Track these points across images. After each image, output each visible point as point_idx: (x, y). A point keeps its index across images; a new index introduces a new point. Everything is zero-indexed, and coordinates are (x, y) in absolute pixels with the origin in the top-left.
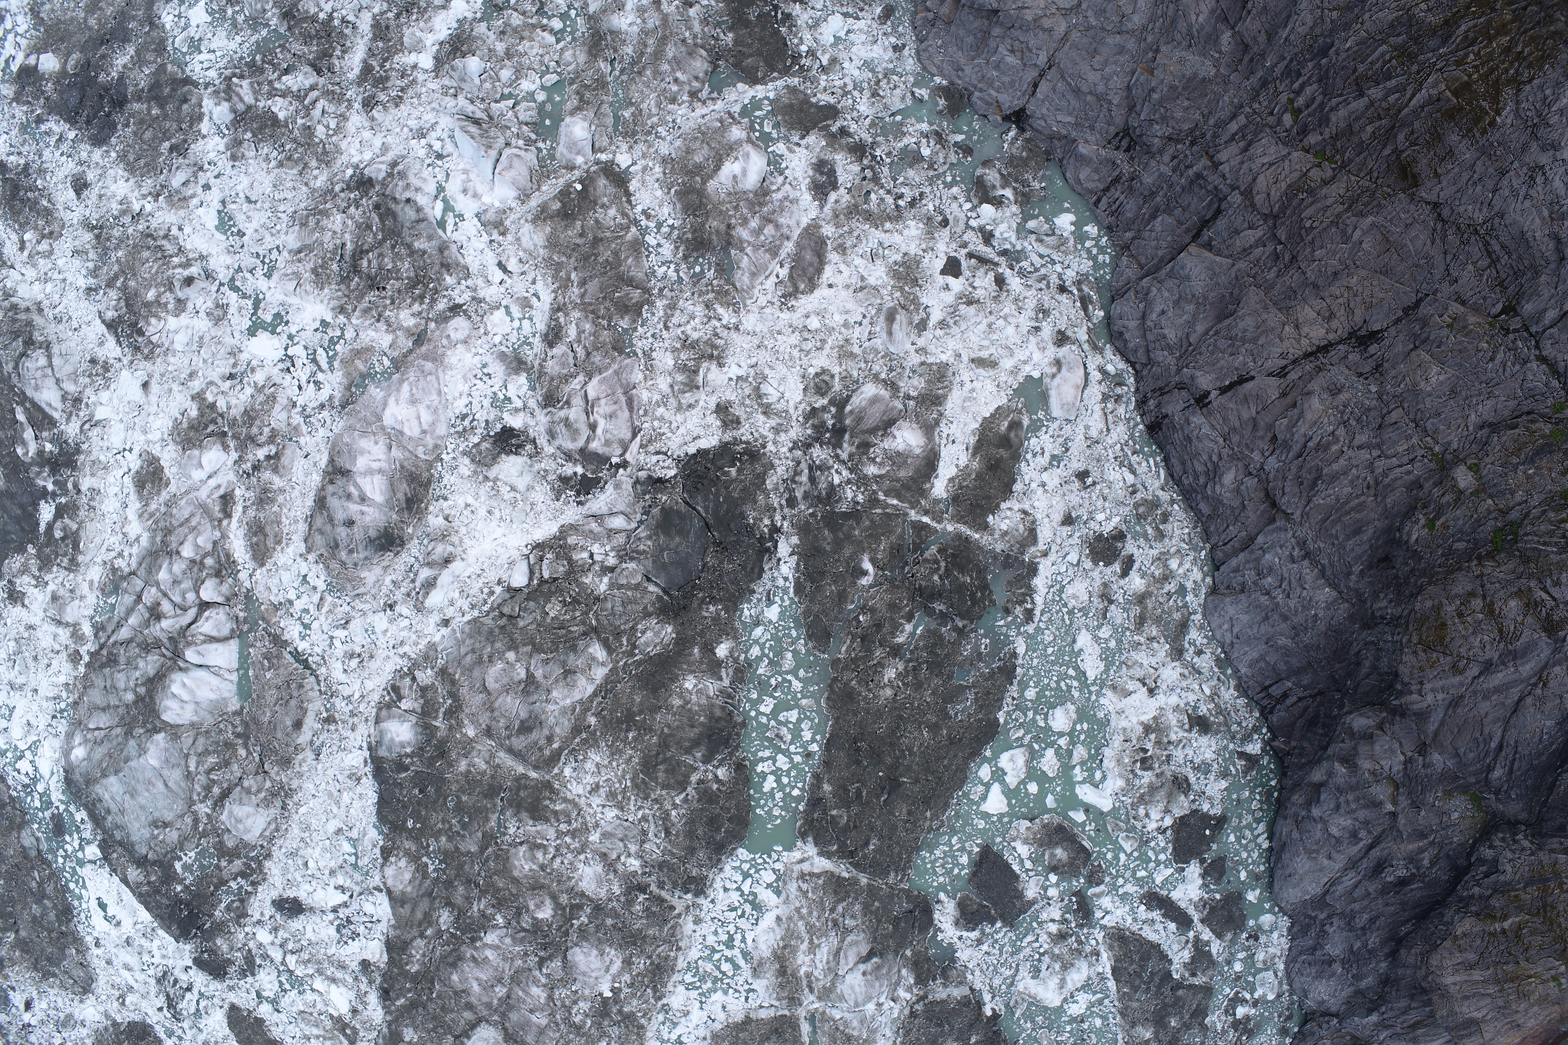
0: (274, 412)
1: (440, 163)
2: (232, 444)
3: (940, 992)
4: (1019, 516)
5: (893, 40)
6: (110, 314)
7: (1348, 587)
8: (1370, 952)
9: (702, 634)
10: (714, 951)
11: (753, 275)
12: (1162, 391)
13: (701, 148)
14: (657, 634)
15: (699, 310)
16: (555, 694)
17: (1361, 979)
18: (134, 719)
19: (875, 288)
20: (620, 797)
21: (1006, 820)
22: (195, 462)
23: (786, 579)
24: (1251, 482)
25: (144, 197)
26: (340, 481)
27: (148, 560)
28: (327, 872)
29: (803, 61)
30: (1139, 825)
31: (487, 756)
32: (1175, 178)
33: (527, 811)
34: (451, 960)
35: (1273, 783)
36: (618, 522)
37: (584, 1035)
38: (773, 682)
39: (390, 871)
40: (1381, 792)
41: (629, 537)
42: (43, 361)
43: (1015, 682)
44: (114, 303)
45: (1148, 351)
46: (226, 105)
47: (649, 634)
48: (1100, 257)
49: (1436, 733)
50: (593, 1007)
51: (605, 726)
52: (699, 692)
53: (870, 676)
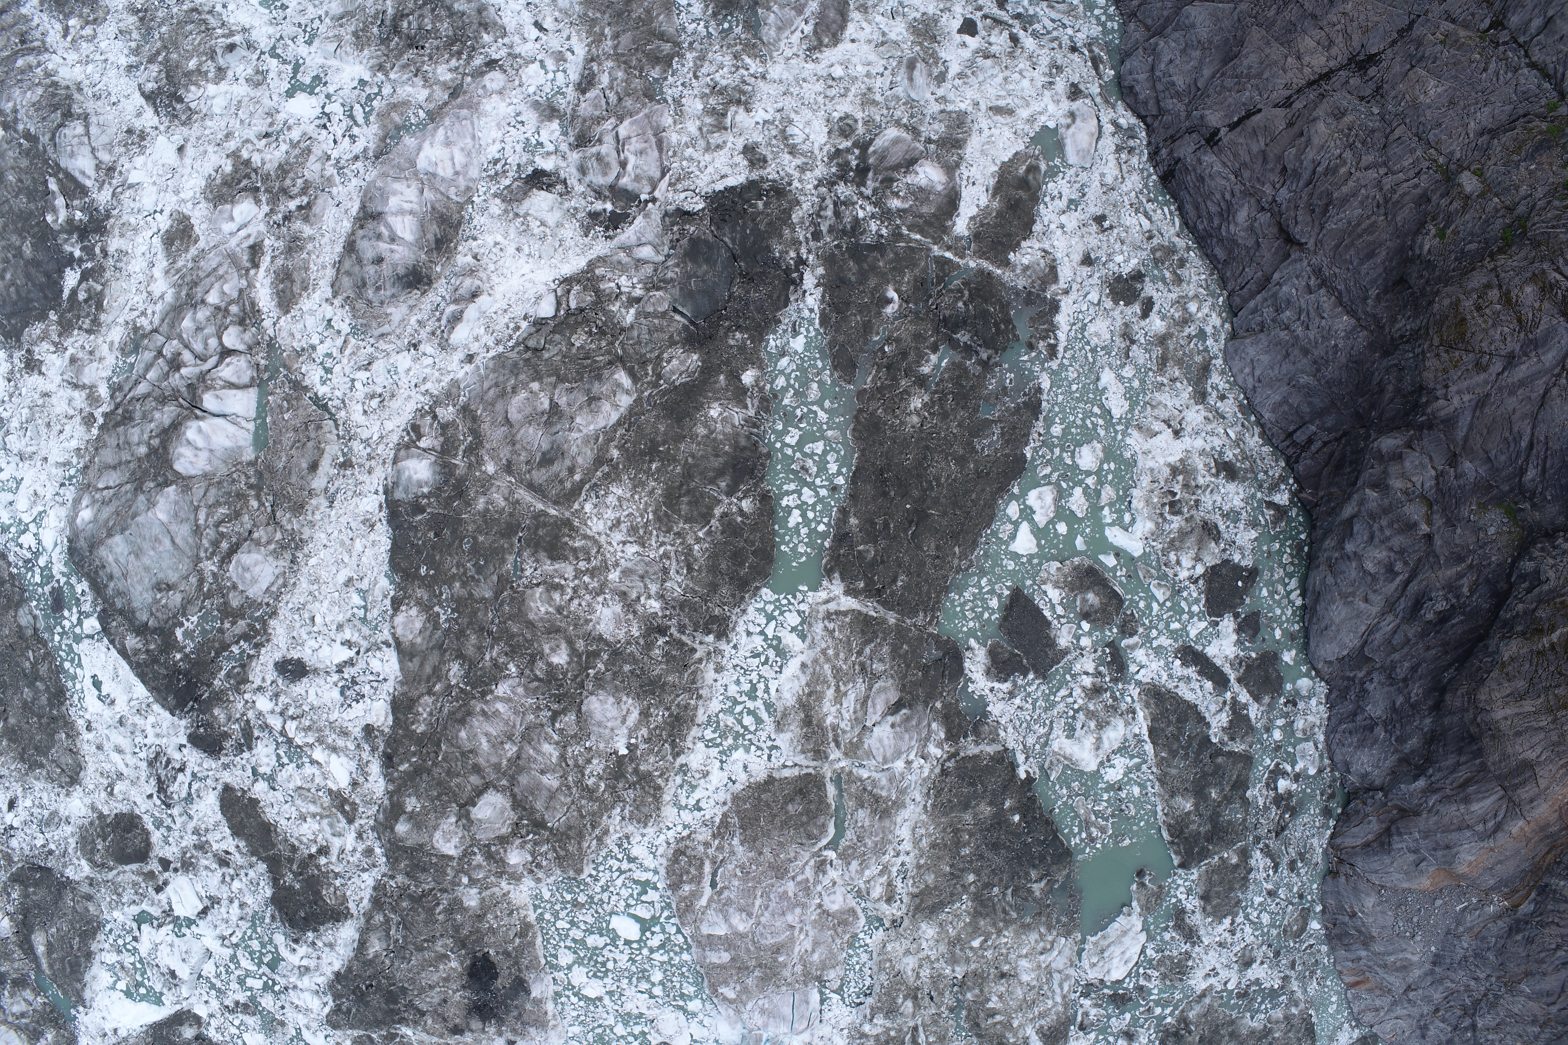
0: (308, 164)
2: (264, 198)
3: (970, 748)
6: (150, 86)
7: (1366, 313)
8: (1413, 706)
9: (728, 363)
10: (736, 702)
11: (780, 29)
12: (1173, 139)
14: (682, 363)
15: (728, 60)
16: (578, 420)
17: (1405, 741)
18: (146, 473)
19: (895, 43)
20: (641, 532)
21: (1035, 561)
22: (226, 215)
23: (811, 310)
24: (1264, 218)
26: (370, 224)
27: (171, 314)
28: (334, 627)
30: (1170, 573)
31: (506, 492)
33: (545, 550)
34: (459, 716)
35: (1303, 536)
36: (646, 252)
37: (597, 799)
38: (799, 413)
39: (400, 619)
40: (1415, 511)
41: (655, 270)
42: (80, 130)
43: (1041, 417)
44: (154, 76)
45: (1158, 102)
47: (675, 362)
48: (1109, 24)
49: (1466, 439)
50: (607, 767)
51: (628, 459)
52: (725, 420)
53: (897, 404)
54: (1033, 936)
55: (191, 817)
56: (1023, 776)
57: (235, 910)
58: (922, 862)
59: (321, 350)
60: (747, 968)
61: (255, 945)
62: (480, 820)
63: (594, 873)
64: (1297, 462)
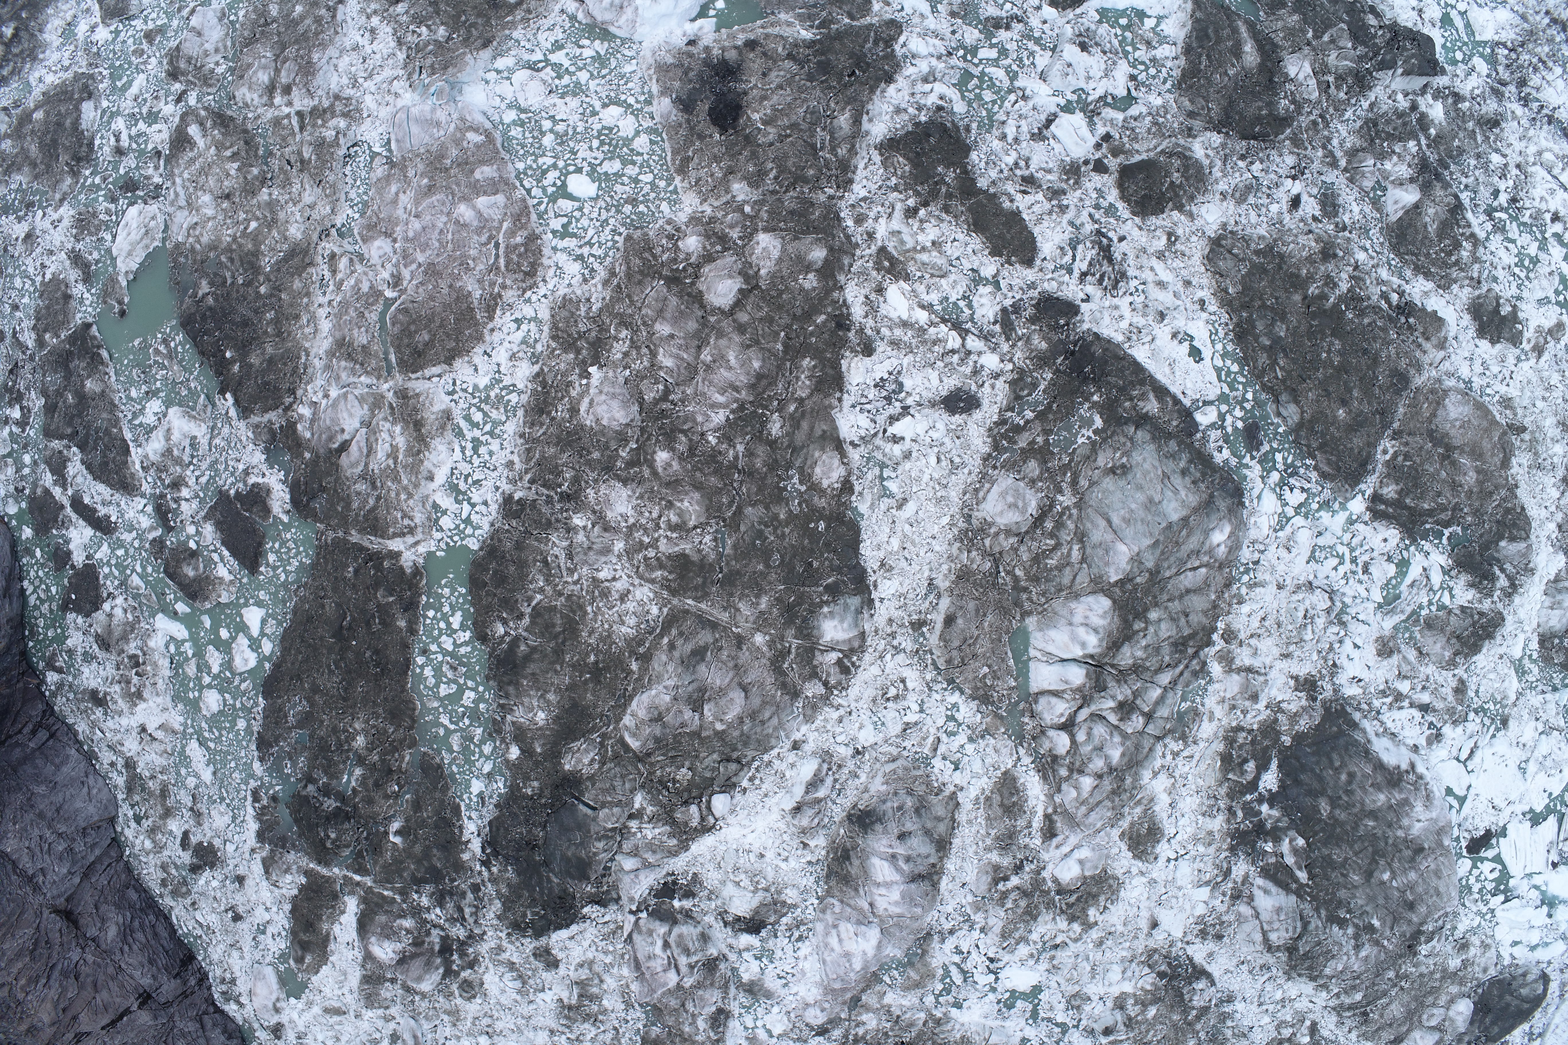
0: (1001, 924)
2: (1050, 884)
3: (274, 418)
4: (281, 885)
6: (1200, 985)
9: (537, 764)
10: (491, 433)
12: (185, 995)
14: (579, 761)
16: (667, 698)
18: (1147, 592)
20: (597, 593)
21: (242, 601)
22: (1088, 865)
23: (470, 818)
24: (92, 932)
26: (922, 869)
27: (1141, 757)
28: (914, 454)
31: (738, 618)
33: (693, 563)
34: (764, 382)
35: (31, 644)
36: (629, 864)
37: (616, 316)
39: (841, 473)
41: (619, 847)
42: (1273, 936)
43: (256, 735)
44: (1196, 998)
45: (203, 1028)
47: (586, 761)
50: (608, 351)
51: (621, 662)
52: (531, 709)
53: (377, 739)
54: (205, 239)
55: (1071, 223)
56: (228, 396)
57: (1010, 131)
58: (305, 300)
59: (962, 738)
60: (459, 165)
61: (988, 96)
62: (730, 277)
63: (617, 238)
64: (44, 712)
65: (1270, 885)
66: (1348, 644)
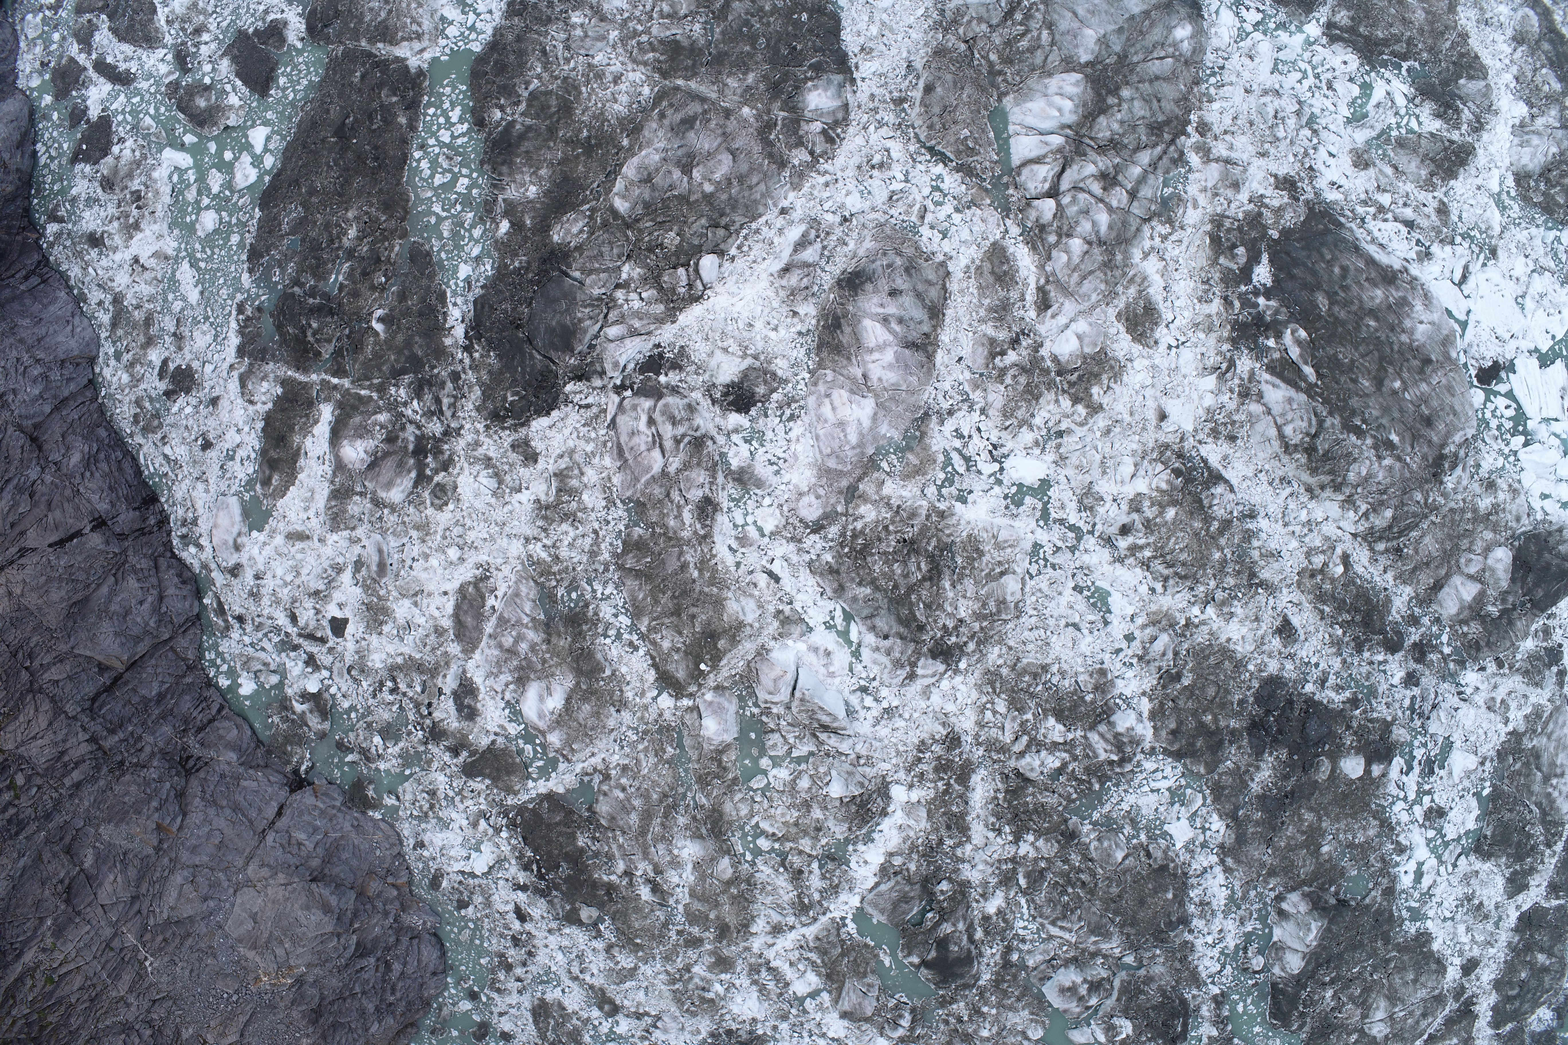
0: (1002, 400)
1: (862, 683)
2: (1049, 363)
4: (256, 398)
5: (426, 853)
6: (1219, 490)
9: (526, 239)
11: (517, 594)
12: (142, 532)
13: (585, 719)
14: (568, 231)
15: (564, 553)
16: (657, 157)
18: (1117, 72)
19: (404, 596)
20: (592, 76)
22: (1087, 340)
23: (455, 304)
24: (55, 456)
25: (1203, 623)
26: (915, 337)
27: (1129, 234)
29: (504, 821)
31: (727, 91)
32: (139, 731)
33: (683, 48)
36: (615, 332)
41: (607, 319)
42: (1288, 430)
44: (1216, 502)
45: (156, 567)
46: (1120, 729)
47: (575, 230)
51: (613, 140)
52: (523, 185)
53: (369, 227)
59: (948, 208)
64: (39, 262)
65: (1278, 381)
66: (1322, 153)
